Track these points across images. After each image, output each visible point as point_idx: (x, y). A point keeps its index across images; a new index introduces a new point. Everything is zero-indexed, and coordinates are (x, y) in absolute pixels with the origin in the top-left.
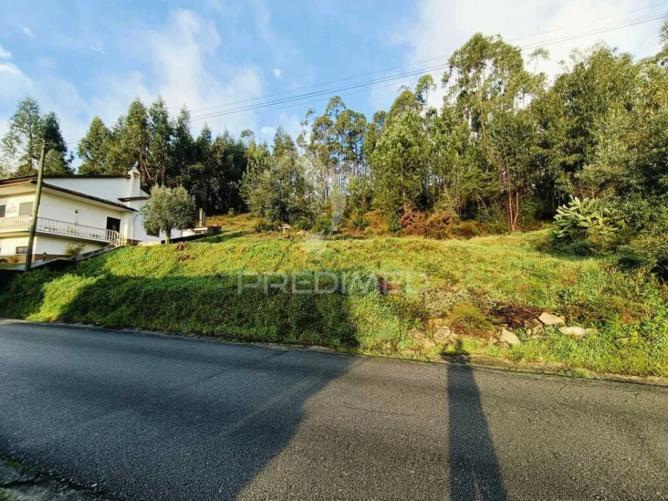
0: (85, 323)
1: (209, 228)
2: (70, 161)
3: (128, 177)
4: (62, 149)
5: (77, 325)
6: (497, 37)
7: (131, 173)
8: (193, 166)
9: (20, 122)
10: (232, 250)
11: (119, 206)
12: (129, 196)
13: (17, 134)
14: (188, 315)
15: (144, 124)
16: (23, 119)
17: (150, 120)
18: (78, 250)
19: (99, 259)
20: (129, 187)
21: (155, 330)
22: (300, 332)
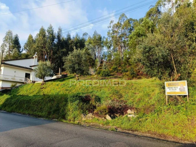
0: (4, 111)
2: (22, 51)
3: (33, 58)
4: (19, 47)
5: (2, 111)
7: (34, 56)
8: (62, 50)
10: (58, 85)
11: (29, 69)
12: (33, 65)
13: (5, 44)
14: (29, 108)
15: (44, 36)
16: (7, 38)
17: (47, 34)
18: (15, 85)
19: (18, 89)
20: (33, 62)
21: (20, 113)
22: (53, 114)
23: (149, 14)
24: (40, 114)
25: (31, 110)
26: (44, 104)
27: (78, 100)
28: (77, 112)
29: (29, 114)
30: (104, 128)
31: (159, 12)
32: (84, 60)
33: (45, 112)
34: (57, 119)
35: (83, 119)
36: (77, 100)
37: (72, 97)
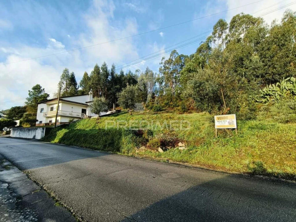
0: (63, 144)
1: (116, 110)
2: (78, 88)
4: (75, 84)
5: (61, 144)
6: (241, 14)
7: (89, 93)
8: (116, 86)
9: (63, 77)
10: (112, 120)
11: (85, 105)
12: (89, 101)
13: (63, 81)
15: (99, 73)
16: (64, 76)
17: (101, 71)
18: (72, 120)
19: (75, 124)
20: (88, 98)
21: (77, 146)
22: (108, 147)
23: (200, 50)
24: (96, 147)
25: (88, 143)
26: (100, 138)
27: (132, 134)
28: (131, 145)
29: (86, 147)
30: (156, 159)
31: (209, 48)
32: (137, 96)
33: (101, 145)
34: (112, 151)
35: (137, 152)
36: (130, 134)
37: (126, 131)
